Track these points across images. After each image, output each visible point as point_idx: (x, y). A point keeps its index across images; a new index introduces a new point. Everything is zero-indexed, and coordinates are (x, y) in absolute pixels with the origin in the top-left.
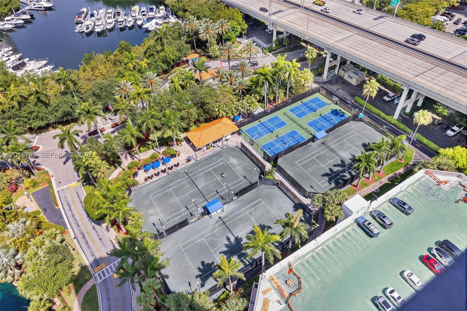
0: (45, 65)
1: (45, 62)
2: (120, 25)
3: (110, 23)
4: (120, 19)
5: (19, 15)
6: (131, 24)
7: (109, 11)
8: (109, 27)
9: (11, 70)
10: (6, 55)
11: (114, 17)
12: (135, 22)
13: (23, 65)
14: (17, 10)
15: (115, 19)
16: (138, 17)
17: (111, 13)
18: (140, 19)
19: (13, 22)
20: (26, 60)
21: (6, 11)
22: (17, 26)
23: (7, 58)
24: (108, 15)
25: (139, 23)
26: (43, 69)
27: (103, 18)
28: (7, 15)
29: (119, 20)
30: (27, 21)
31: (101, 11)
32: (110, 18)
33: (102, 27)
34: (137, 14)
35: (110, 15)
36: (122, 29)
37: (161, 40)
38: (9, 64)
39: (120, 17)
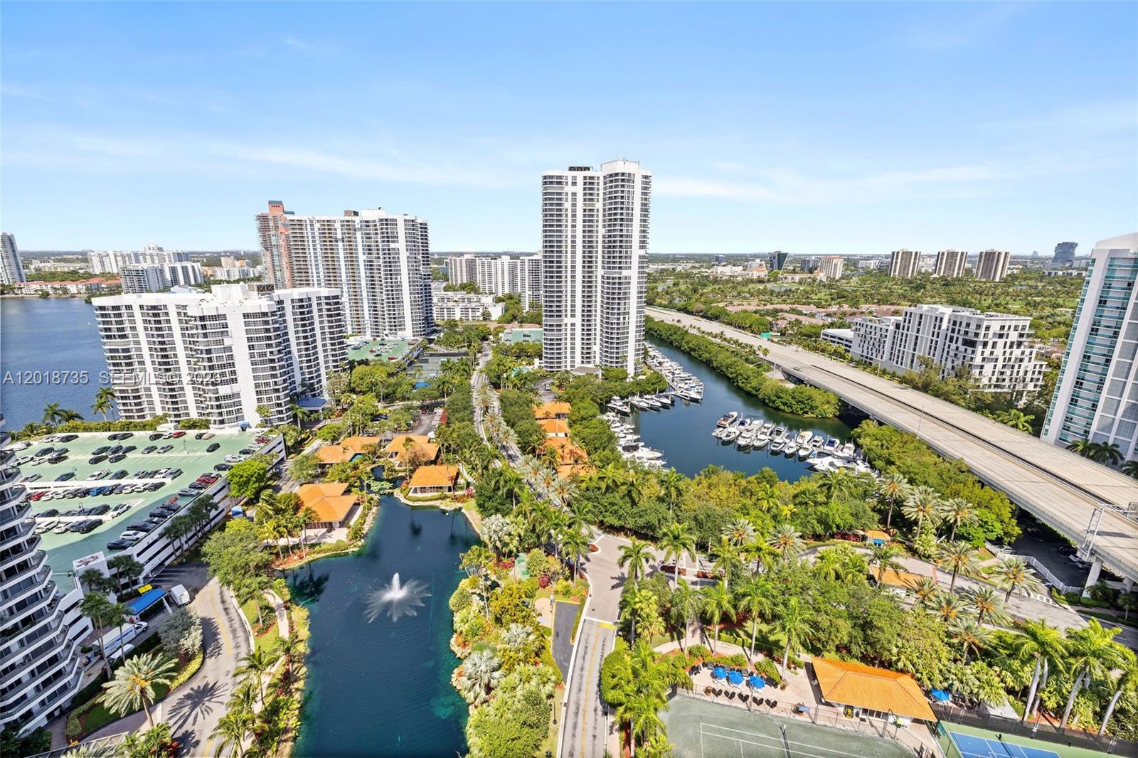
0: (658, 459)
1: (659, 455)
2: (774, 446)
3: (760, 440)
4: (778, 439)
5: (661, 397)
6: (791, 451)
7: (766, 425)
8: (757, 444)
9: (620, 449)
10: (625, 431)
11: (770, 435)
12: (798, 450)
13: (635, 448)
14: (661, 391)
15: (770, 438)
16: (806, 445)
17: (768, 428)
18: (806, 449)
19: (651, 402)
20: (641, 444)
21: (649, 389)
22: (652, 408)
23: (624, 435)
24: (763, 430)
25: (802, 453)
26: (653, 462)
27: (754, 431)
28: (649, 393)
29: (776, 440)
30: (664, 406)
31: (756, 422)
32: (763, 433)
33: (748, 440)
34: (805, 442)
35: (766, 430)
36: (774, 453)
37: (829, 488)
38: (622, 442)
39: (779, 437)
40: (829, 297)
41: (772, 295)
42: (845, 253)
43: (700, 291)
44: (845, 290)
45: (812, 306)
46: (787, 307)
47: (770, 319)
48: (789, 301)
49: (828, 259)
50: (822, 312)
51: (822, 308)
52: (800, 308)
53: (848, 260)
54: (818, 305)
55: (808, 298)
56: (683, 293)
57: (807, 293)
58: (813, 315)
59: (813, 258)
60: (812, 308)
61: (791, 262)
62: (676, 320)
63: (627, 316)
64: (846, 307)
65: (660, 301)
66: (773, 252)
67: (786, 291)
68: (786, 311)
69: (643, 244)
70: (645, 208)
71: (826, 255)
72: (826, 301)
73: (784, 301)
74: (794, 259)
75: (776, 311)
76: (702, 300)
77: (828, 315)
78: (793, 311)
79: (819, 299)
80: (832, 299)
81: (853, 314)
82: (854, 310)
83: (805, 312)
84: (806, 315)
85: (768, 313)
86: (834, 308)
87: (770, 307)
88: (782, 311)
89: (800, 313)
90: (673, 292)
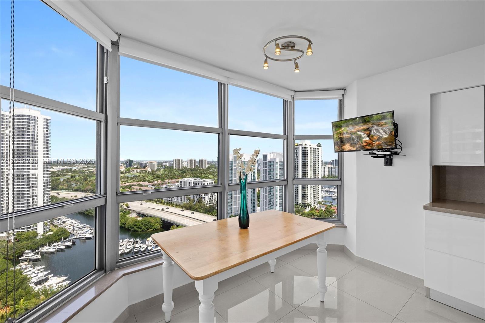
0: (64, 281)
1: (65, 278)
2: (135, 250)
3: (128, 249)
4: (137, 245)
5: (65, 242)
6: (144, 249)
7: (130, 240)
8: (127, 251)
9: (32, 285)
10: (36, 272)
11: (133, 245)
12: (147, 248)
13: (47, 280)
14: (65, 239)
15: (133, 246)
16: (150, 244)
17: (132, 242)
18: (151, 246)
19: (57, 247)
20: (50, 276)
21: (56, 240)
22: (59, 251)
23: (36, 275)
24: (129, 243)
25: (149, 248)
26: (60, 284)
27: (125, 245)
28: (56, 242)
29: (136, 246)
30: (68, 247)
31: (125, 240)
32: (130, 245)
33: (122, 251)
34: (150, 242)
35: (130, 243)
36: (136, 253)
38: (34, 280)
39: (137, 244)
40: (153, 178)
41: (128, 179)
42: (157, 160)
43: (89, 179)
44: (159, 175)
45: (146, 182)
46: (136, 184)
47: (128, 189)
48: (136, 181)
49: (151, 163)
50: (150, 184)
51: (151, 182)
52: (141, 183)
53: (159, 163)
54: (149, 181)
55: (144, 179)
56: (78, 181)
57: (144, 177)
58: (147, 186)
59: (145, 162)
60: (146, 183)
61: (135, 164)
62: (73, 196)
63: (35, 198)
64: (160, 181)
65: (62, 186)
66: (126, 160)
67: (134, 177)
68: (135, 185)
69: (46, 155)
70: (47, 136)
71: (150, 161)
72: (152, 179)
73: (134, 181)
74: (137, 163)
75: (130, 186)
76: (90, 184)
77: (153, 185)
78: (138, 185)
79: (149, 179)
80: (154, 179)
81: (163, 184)
82: (163, 182)
83: (143, 185)
84: (144, 186)
85: (126, 187)
86: (155, 182)
87: (127, 184)
88: (133, 185)
89: (142, 186)
90: (71, 181)
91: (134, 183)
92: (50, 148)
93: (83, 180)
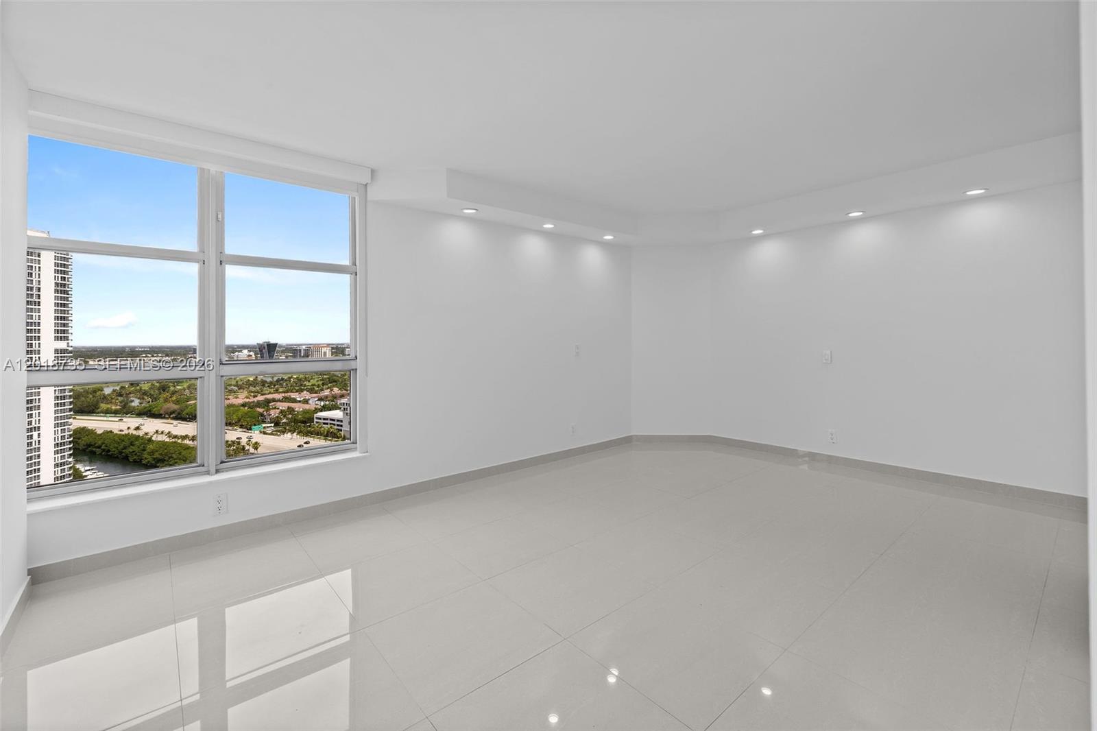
40: (320, 383)
41: (263, 385)
42: (334, 343)
43: (172, 388)
44: (335, 376)
45: (305, 392)
47: (261, 410)
48: (281, 390)
49: (318, 347)
50: (314, 398)
51: (316, 393)
52: (293, 395)
53: (337, 348)
54: (311, 391)
55: (301, 385)
56: (145, 393)
57: (300, 380)
58: (306, 401)
59: (304, 347)
60: (306, 395)
61: (283, 352)
62: (133, 427)
64: (336, 390)
65: (109, 406)
66: (261, 342)
67: (278, 381)
68: (279, 401)
70: (62, 290)
71: (315, 344)
72: (318, 386)
73: (277, 391)
74: (287, 349)
75: (268, 402)
76: (174, 398)
77: (320, 399)
78: (286, 399)
79: (313, 385)
80: (323, 384)
81: (342, 396)
82: (344, 391)
83: (298, 399)
84: (300, 401)
85: (259, 404)
86: (327, 392)
87: (260, 398)
88: (274, 400)
89: (294, 401)
90: (130, 393)
91: (277, 396)
92: (70, 318)
93: (159, 389)
